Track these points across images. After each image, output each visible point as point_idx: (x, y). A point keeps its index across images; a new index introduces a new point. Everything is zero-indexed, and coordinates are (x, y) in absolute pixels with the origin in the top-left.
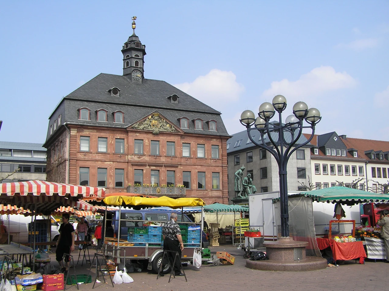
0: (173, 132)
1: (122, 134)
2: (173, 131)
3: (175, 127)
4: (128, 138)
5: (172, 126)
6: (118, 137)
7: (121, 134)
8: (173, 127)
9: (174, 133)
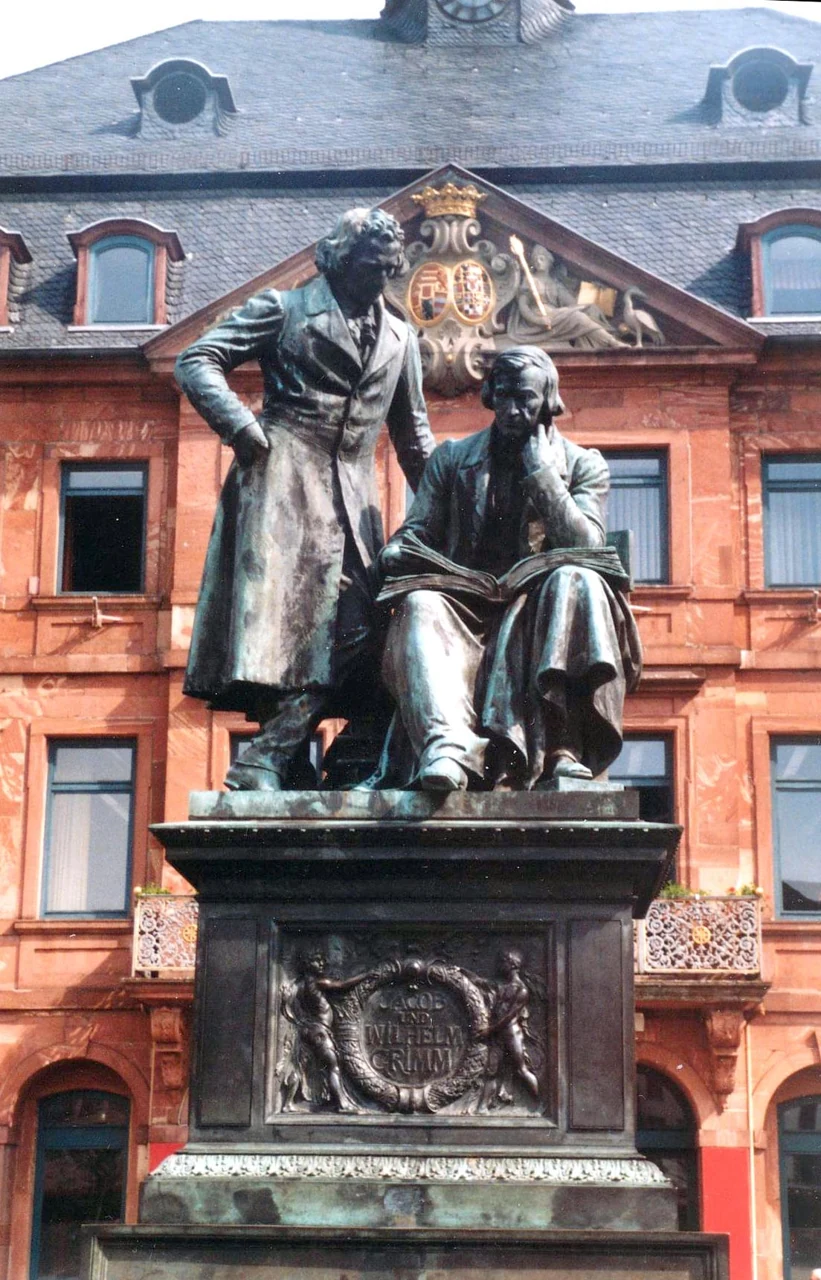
0: (639, 353)
1: (126, 418)
2: (640, 345)
3: (651, 301)
4: (171, 451)
5: (620, 295)
6: (88, 451)
7: (115, 420)
8: (639, 304)
9: (642, 362)
